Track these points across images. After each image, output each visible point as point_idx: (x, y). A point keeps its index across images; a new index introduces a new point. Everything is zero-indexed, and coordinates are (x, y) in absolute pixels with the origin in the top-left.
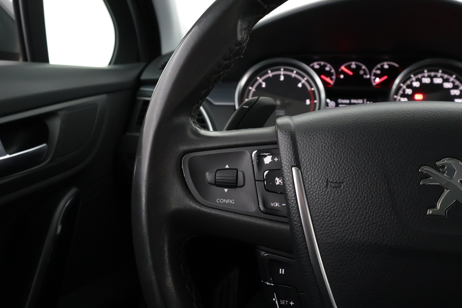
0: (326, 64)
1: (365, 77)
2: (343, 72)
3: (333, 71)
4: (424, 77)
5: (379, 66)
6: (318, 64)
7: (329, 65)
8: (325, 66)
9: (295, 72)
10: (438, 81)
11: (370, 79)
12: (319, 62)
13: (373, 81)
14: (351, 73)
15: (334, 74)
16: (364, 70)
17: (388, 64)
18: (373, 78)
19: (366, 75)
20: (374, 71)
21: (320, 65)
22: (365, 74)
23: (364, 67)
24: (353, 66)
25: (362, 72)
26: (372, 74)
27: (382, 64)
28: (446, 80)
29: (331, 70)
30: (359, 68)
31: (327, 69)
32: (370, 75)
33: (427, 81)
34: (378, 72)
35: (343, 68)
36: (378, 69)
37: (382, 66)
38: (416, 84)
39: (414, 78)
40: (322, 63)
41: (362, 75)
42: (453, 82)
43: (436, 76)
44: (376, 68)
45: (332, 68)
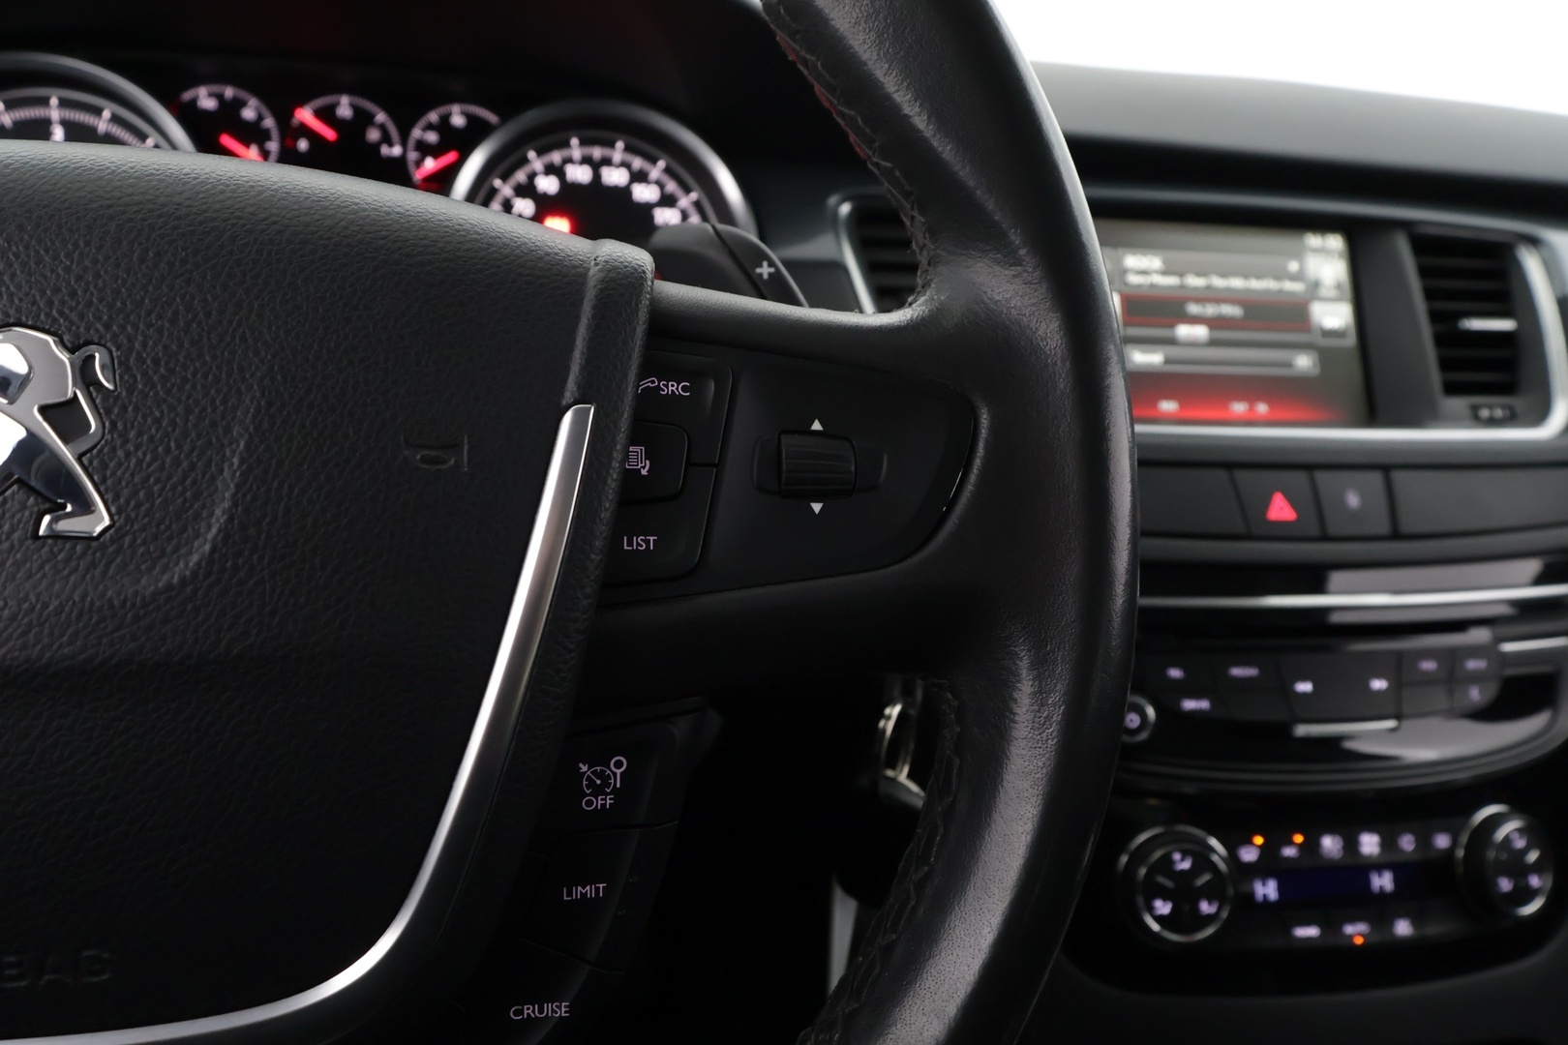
0: (243, 94)
1: (385, 150)
2: (305, 130)
3: (269, 122)
4: (569, 160)
5: (433, 117)
6: (211, 95)
7: (253, 102)
8: (239, 104)
9: (107, 114)
10: (615, 177)
11: (403, 159)
12: (216, 88)
13: (411, 167)
14: (329, 134)
15: (275, 133)
16: (382, 127)
17: (464, 113)
18: (413, 156)
19: (391, 145)
20: (416, 133)
21: (220, 97)
22: (387, 139)
23: (381, 117)
24: (344, 110)
25: (373, 135)
26: (411, 143)
27: (443, 110)
28: (640, 177)
29: (260, 118)
30: (363, 119)
31: (248, 114)
32: (404, 144)
33: (580, 174)
34: (432, 137)
35: (305, 115)
36: (430, 127)
37: (445, 119)
38: (548, 185)
39: (537, 163)
40: (229, 92)
41: (376, 146)
42: (660, 184)
43: (607, 162)
44: (422, 122)
45: (266, 112)
